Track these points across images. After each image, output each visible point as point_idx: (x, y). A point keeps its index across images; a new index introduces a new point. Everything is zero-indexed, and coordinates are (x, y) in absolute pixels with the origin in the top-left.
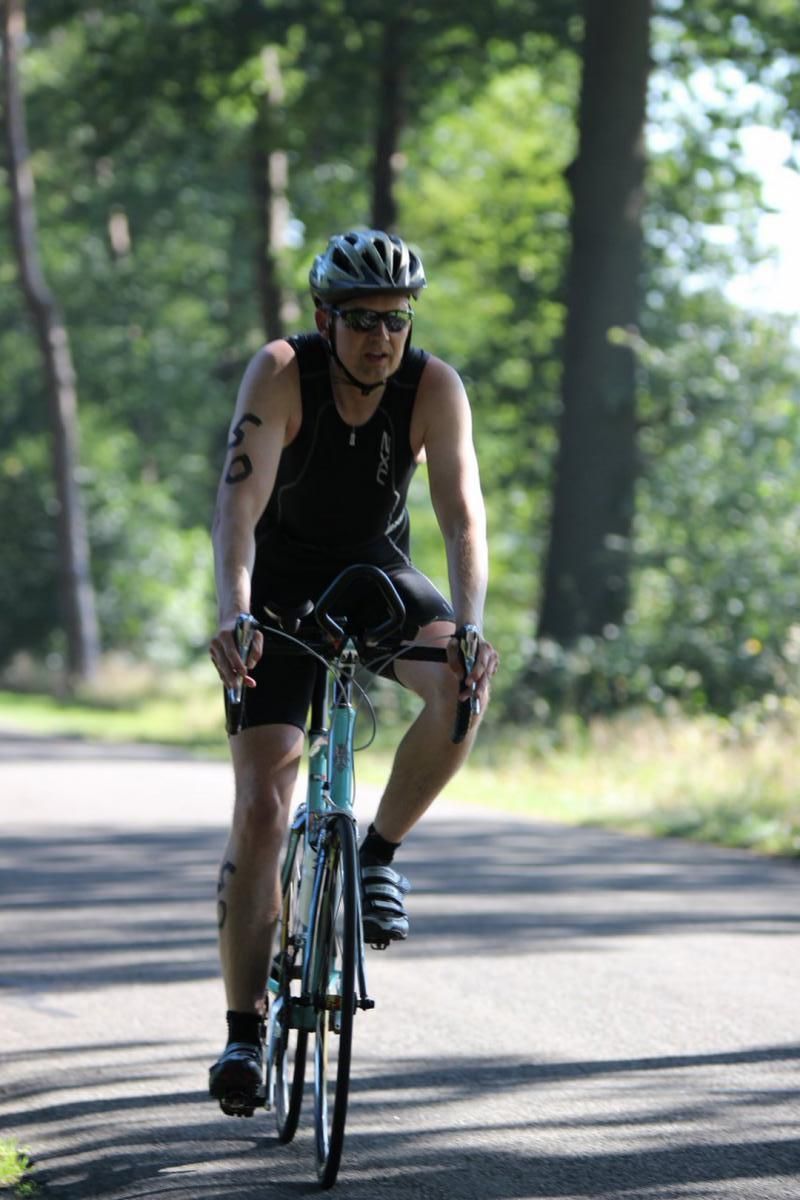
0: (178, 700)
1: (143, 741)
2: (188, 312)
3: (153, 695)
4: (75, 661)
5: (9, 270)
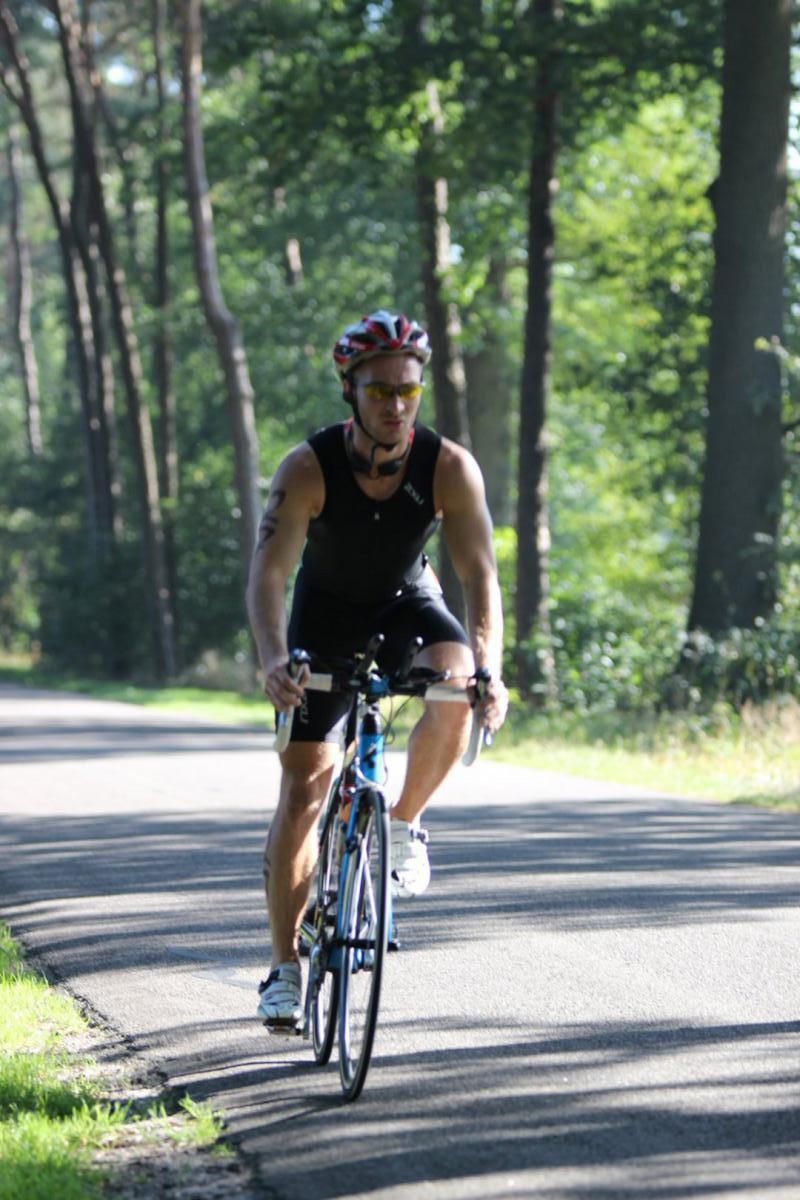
5: (191, 294)
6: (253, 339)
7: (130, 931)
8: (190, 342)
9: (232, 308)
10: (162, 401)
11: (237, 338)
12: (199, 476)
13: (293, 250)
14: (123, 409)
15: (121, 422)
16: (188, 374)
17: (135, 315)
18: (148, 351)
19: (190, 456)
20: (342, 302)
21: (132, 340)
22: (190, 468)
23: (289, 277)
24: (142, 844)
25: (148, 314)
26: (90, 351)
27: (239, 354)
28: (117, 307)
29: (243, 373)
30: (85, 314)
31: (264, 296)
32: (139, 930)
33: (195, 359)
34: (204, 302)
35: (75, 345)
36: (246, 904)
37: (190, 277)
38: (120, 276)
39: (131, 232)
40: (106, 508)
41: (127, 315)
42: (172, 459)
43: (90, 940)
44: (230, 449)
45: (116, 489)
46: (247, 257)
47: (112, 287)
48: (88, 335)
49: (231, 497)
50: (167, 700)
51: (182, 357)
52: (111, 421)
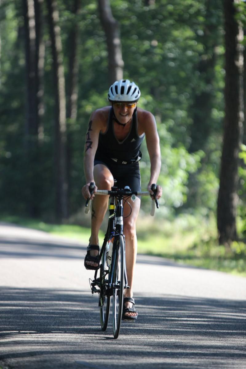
0: (168, 235)
2: (185, 33)
3: (154, 232)
5: (93, 6)
6: (125, 34)
8: (89, 33)
9: (115, 16)
10: (71, 66)
11: (117, 33)
12: (89, 108)
14: (49, 68)
16: (86, 51)
17: (60, 16)
18: (65, 36)
19: (84, 96)
20: (176, 17)
21: (57, 29)
22: (84, 103)
25: (68, 15)
26: (33, 35)
27: (117, 41)
28: (50, 10)
30: (31, 12)
33: (90, 43)
34: (100, 11)
35: (24, 29)
41: (56, 15)
42: (74, 97)
45: (42, 111)
48: (32, 23)
50: (62, 231)
52: (41, 73)
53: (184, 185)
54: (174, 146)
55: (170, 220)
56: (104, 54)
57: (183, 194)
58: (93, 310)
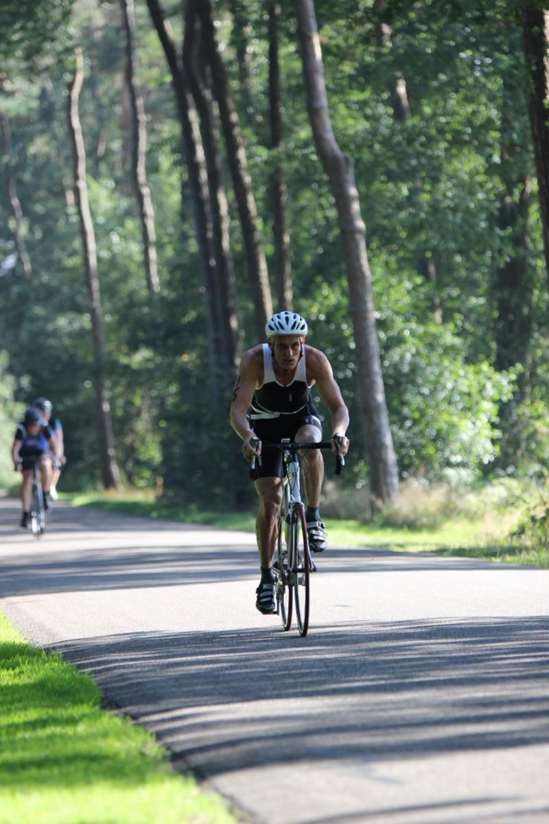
0: (472, 517)
1: (441, 552)
2: (469, 164)
3: (448, 512)
4: (378, 485)
5: (305, 133)
6: (365, 175)
7: (271, 733)
8: (302, 181)
9: (344, 147)
10: (278, 241)
11: (350, 175)
13: (402, 89)
14: (239, 247)
15: (238, 261)
16: (301, 212)
17: (249, 157)
18: (262, 190)
19: (306, 289)
20: (449, 136)
21: (247, 179)
22: (306, 303)
23: (399, 115)
24: (276, 655)
25: (263, 153)
26: (206, 191)
27: (352, 191)
28: (232, 147)
29: (356, 207)
30: (200, 154)
31: (374, 133)
32: (280, 732)
33: (306, 197)
34: (317, 139)
35: (191, 187)
36: (381, 707)
37: (303, 116)
38: (234, 117)
39: (243, 74)
40: (226, 345)
41: (242, 154)
42: (289, 294)
43: (232, 743)
44: (345, 283)
45: (234, 323)
46: (356, 96)
47: (227, 128)
48: (204, 175)
49: (347, 329)
51: (295, 197)
53: (494, 426)
54: (469, 360)
55: (475, 487)
56: (332, 213)
57: (494, 442)
58: (354, 657)
